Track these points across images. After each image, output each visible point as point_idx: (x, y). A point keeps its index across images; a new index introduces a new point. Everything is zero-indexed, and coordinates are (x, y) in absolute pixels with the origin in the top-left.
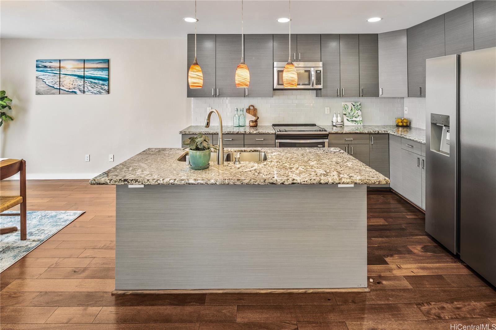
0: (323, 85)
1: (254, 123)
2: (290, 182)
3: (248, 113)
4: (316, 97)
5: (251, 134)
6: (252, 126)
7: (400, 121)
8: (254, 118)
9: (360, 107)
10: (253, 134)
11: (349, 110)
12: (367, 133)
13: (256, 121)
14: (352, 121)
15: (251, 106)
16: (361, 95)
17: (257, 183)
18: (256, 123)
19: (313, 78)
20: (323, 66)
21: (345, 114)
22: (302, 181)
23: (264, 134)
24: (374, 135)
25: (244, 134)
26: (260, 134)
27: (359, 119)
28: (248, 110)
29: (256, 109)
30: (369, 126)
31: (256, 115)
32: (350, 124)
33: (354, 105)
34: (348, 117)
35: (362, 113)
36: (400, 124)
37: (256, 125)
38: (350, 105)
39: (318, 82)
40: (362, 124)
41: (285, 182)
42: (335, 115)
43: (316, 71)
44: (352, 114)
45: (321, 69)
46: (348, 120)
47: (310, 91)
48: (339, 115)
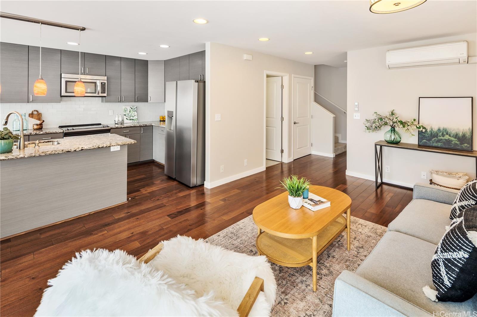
0: (107, 93)
1: (39, 126)
2: (80, 150)
3: (31, 117)
4: (102, 102)
5: (37, 135)
6: (36, 129)
7: (162, 117)
8: (38, 122)
9: (136, 110)
10: (39, 134)
11: (128, 112)
12: (139, 126)
13: (41, 124)
14: (130, 119)
15: (35, 111)
16: (136, 101)
17: (57, 153)
18: (41, 126)
19: (99, 88)
20: (107, 79)
21: (125, 115)
22: (87, 148)
23: (52, 133)
24: (143, 127)
25: (29, 135)
26: (47, 134)
27: (135, 118)
28: (31, 115)
29: (40, 113)
30: (142, 122)
31: (41, 119)
32: (129, 121)
33: (132, 108)
34: (127, 117)
35: (137, 114)
36: (162, 120)
37: (41, 127)
38: (129, 108)
39: (103, 92)
40: (137, 121)
41: (76, 149)
42: (117, 116)
43: (102, 83)
44: (130, 114)
45: (106, 82)
46: (127, 119)
47: (97, 98)
48: (120, 115)
